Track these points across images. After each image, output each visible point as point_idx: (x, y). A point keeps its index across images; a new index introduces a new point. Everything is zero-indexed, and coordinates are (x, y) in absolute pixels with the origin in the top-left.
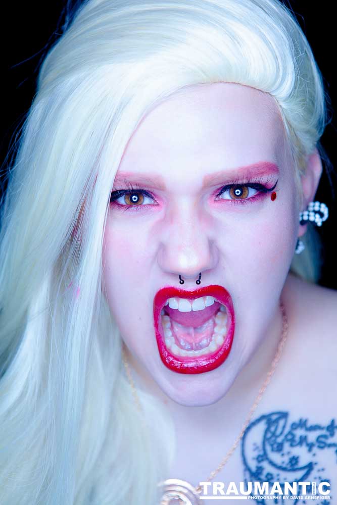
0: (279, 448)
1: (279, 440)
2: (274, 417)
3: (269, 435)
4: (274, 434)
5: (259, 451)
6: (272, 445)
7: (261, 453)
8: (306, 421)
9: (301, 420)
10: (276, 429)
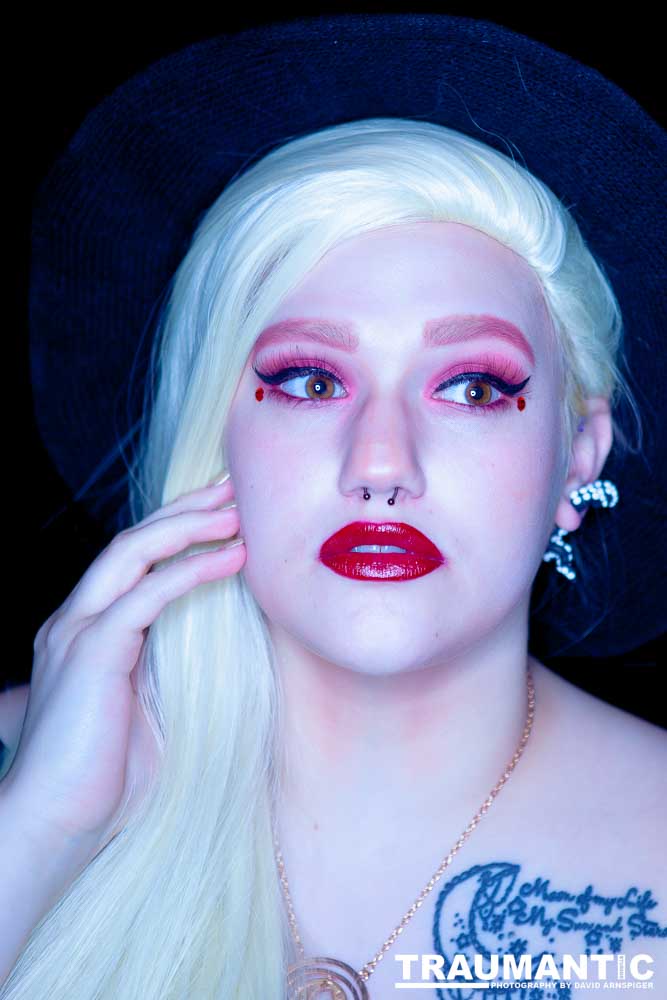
0: (496, 925)
1: (498, 911)
2: (495, 871)
3: (483, 901)
4: (490, 900)
5: (463, 927)
6: (485, 920)
7: (466, 931)
8: (547, 882)
9: (538, 880)
10: (495, 892)
